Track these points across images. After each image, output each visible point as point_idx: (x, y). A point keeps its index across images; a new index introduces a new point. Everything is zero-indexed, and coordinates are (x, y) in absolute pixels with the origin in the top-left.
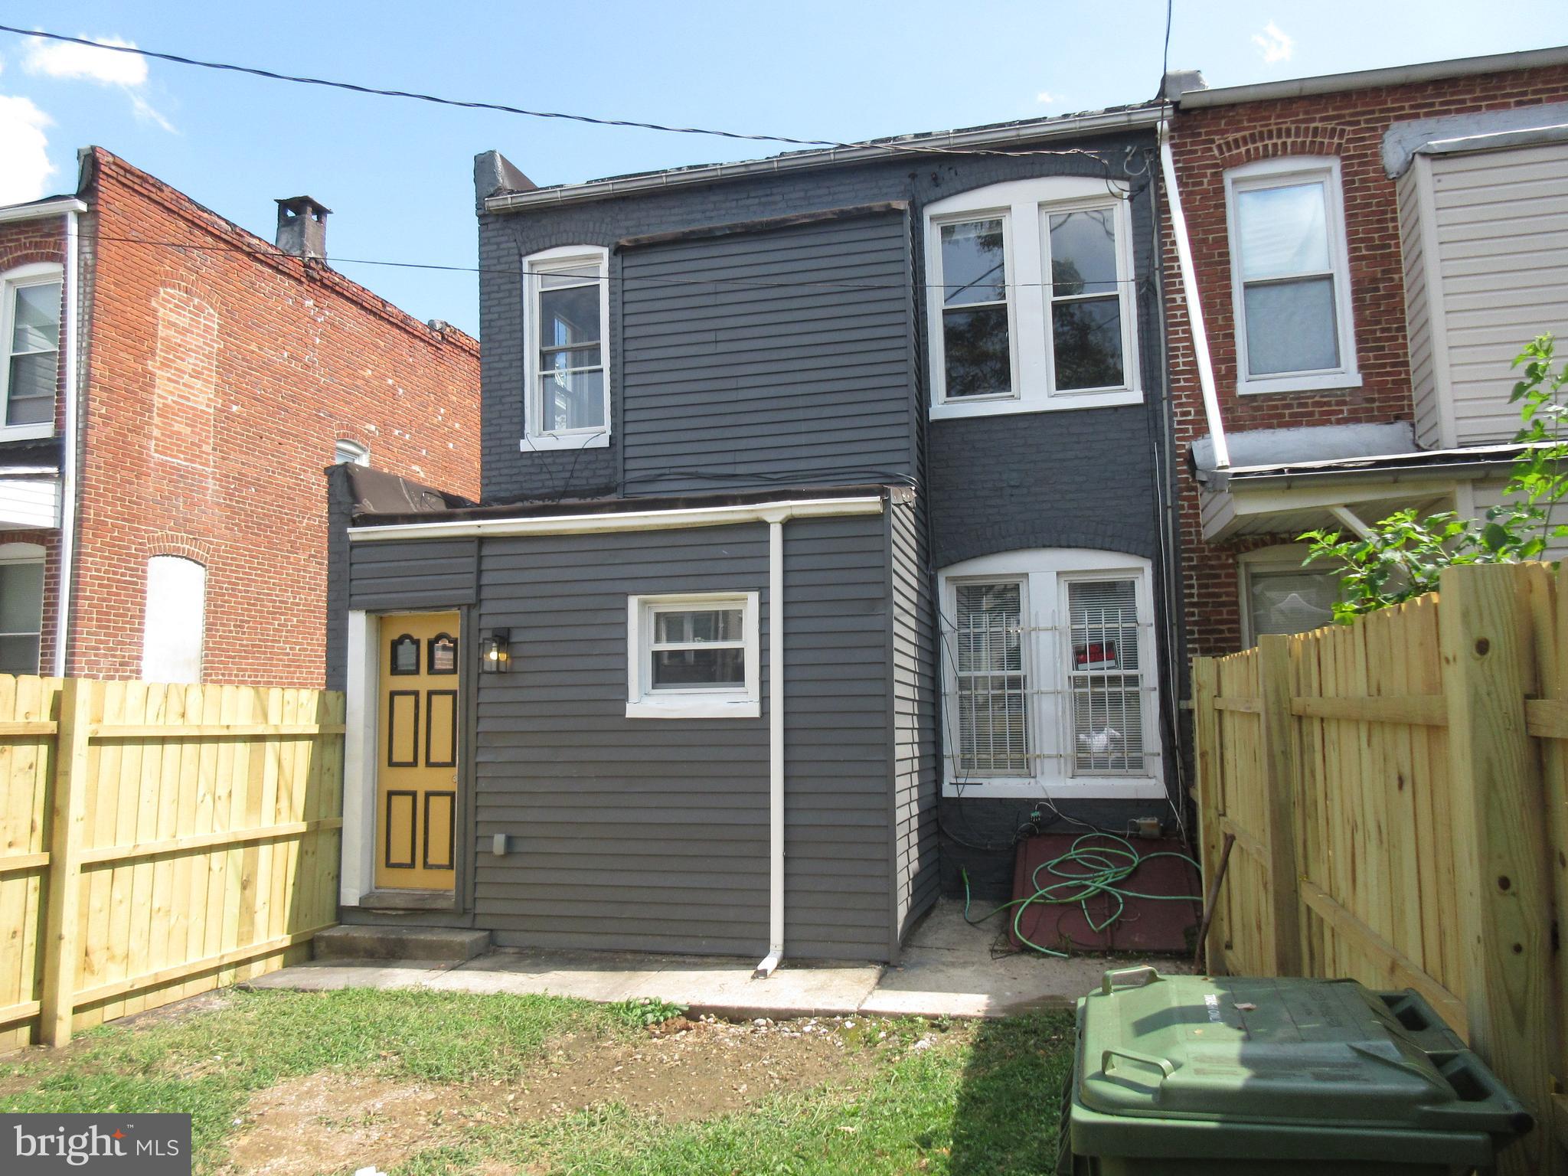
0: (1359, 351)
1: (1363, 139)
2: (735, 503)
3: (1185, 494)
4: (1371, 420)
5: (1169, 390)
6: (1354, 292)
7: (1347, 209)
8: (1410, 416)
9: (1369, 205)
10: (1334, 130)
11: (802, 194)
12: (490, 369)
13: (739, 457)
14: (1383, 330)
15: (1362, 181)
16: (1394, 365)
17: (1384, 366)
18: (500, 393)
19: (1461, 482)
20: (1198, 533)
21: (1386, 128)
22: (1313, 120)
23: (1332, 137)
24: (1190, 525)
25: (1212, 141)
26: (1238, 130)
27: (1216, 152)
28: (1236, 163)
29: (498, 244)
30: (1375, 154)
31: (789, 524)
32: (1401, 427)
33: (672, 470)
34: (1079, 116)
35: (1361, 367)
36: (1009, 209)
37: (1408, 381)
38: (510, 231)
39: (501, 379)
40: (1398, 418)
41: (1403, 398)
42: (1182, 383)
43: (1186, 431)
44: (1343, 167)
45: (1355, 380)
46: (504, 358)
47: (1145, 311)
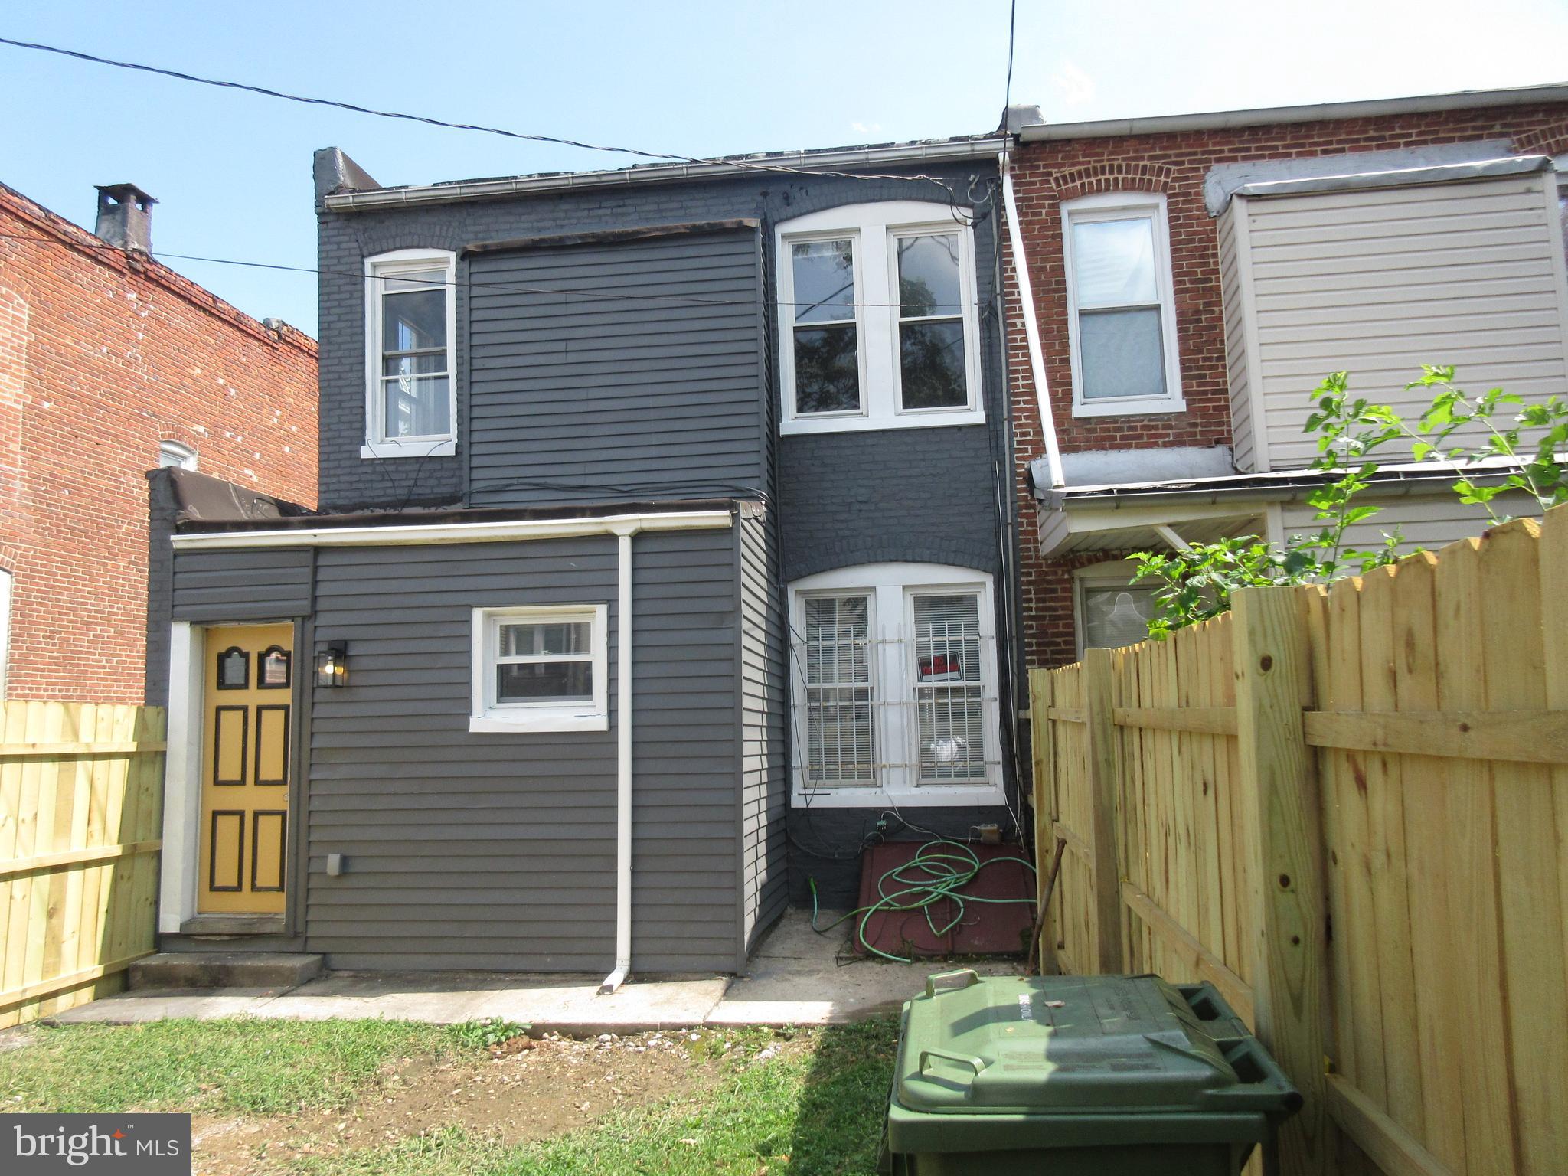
0: (1183, 378)
1: (1187, 179)
2: (583, 516)
3: (1024, 511)
4: (1194, 443)
5: (1010, 411)
6: (1179, 322)
7: (1172, 244)
8: (1229, 440)
9: (1192, 241)
10: (1160, 169)
11: (655, 207)
12: (329, 372)
13: (590, 469)
14: (1205, 359)
15: (1186, 218)
16: (1214, 392)
17: (1205, 393)
18: (339, 398)
19: (1271, 503)
20: (1037, 550)
21: (1208, 169)
22: (1142, 158)
23: (1159, 175)
24: (1028, 541)
25: (1050, 174)
26: (1073, 165)
27: (1053, 184)
28: (1071, 196)
29: (339, 243)
30: (1198, 194)
31: (638, 537)
32: (1220, 451)
33: (521, 480)
34: (925, 143)
35: (1185, 394)
36: (858, 230)
37: (1227, 408)
38: (351, 231)
39: (341, 383)
40: (1218, 442)
41: (1222, 424)
42: (1022, 405)
43: (1025, 451)
44: (1169, 204)
45: (1180, 406)
46: (344, 361)
47: (987, 335)
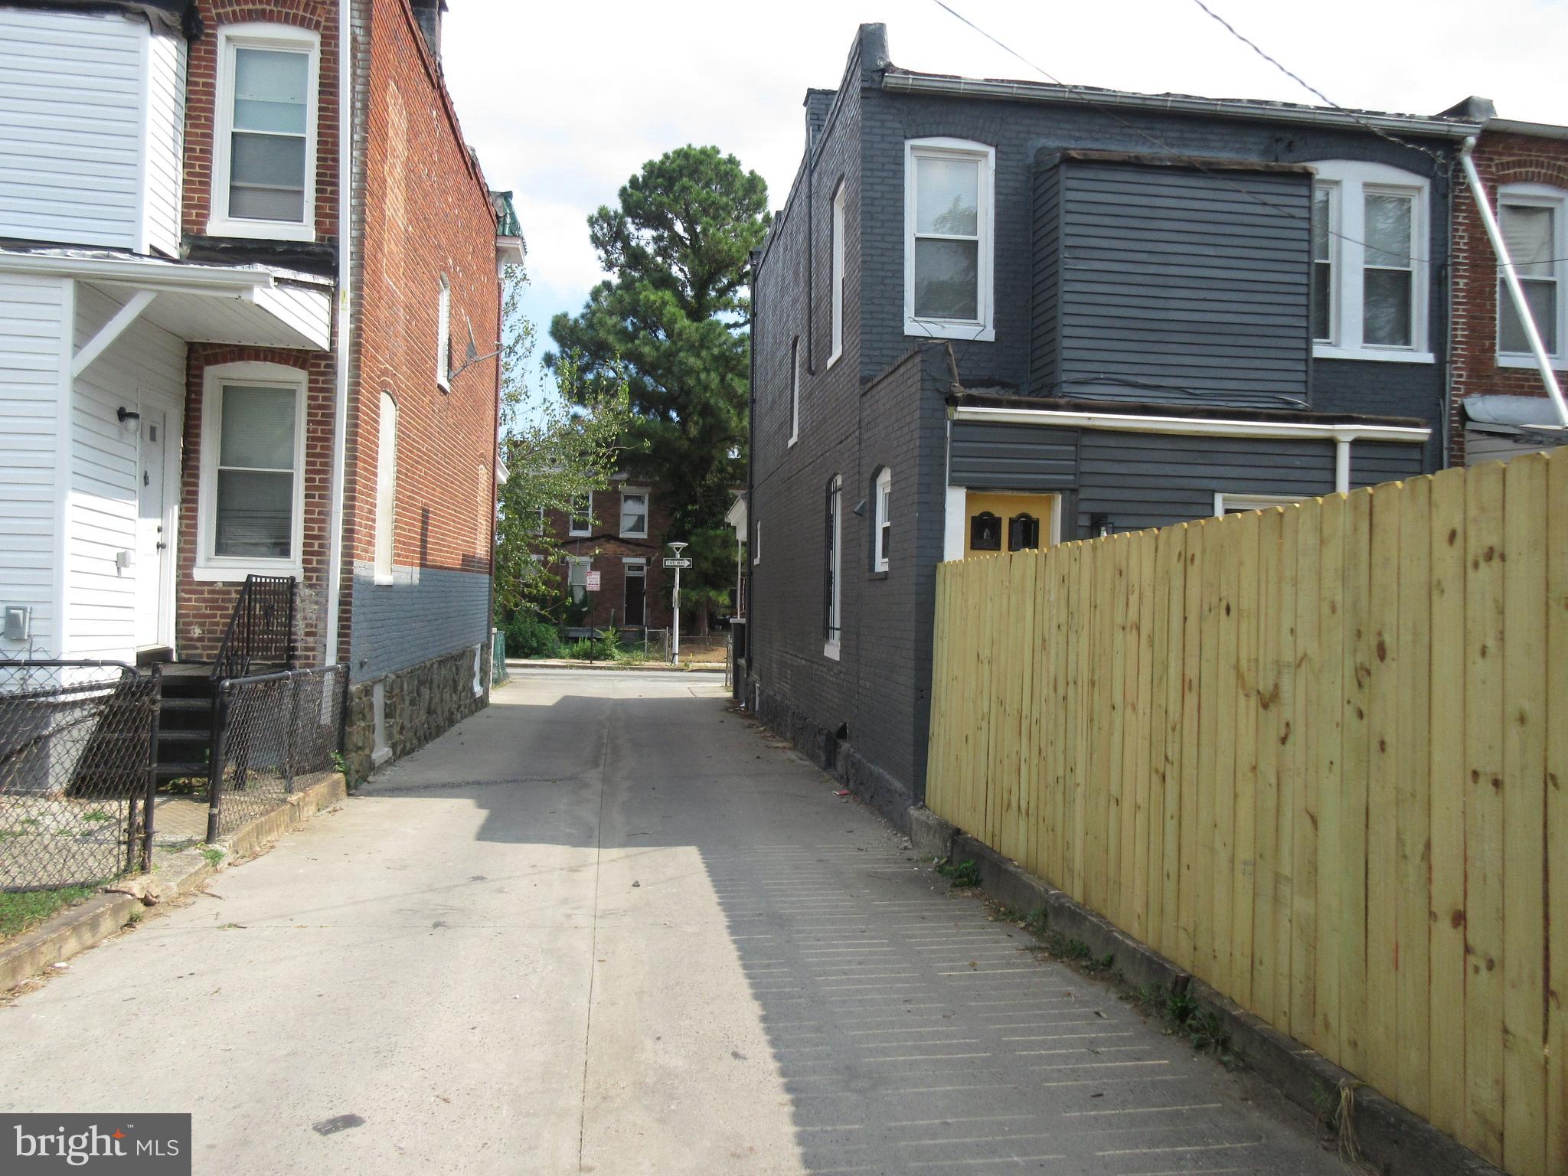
3: (1456, 439)
5: (1452, 355)
12: (871, 248)
18: (881, 273)
22: (1560, 159)
25: (1492, 160)
26: (1511, 155)
27: (1495, 169)
28: (1507, 181)
29: (883, 121)
31: (1356, 443)
34: (1409, 117)
36: (1337, 183)
38: (894, 111)
42: (1459, 352)
43: (1459, 389)
47: (1436, 288)
